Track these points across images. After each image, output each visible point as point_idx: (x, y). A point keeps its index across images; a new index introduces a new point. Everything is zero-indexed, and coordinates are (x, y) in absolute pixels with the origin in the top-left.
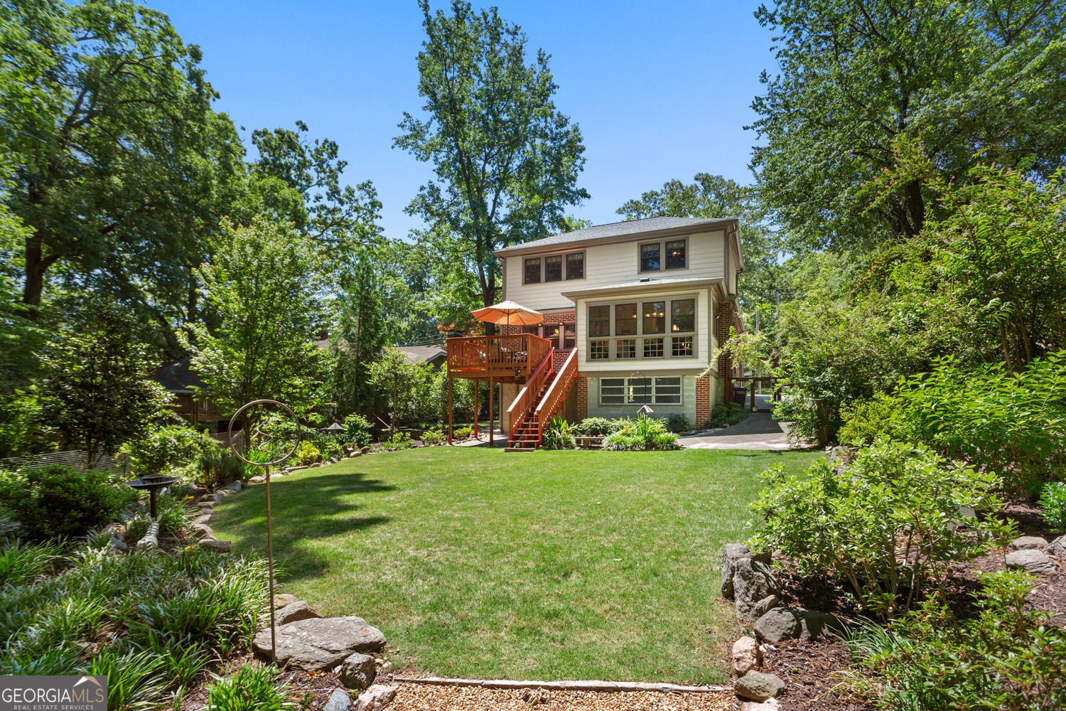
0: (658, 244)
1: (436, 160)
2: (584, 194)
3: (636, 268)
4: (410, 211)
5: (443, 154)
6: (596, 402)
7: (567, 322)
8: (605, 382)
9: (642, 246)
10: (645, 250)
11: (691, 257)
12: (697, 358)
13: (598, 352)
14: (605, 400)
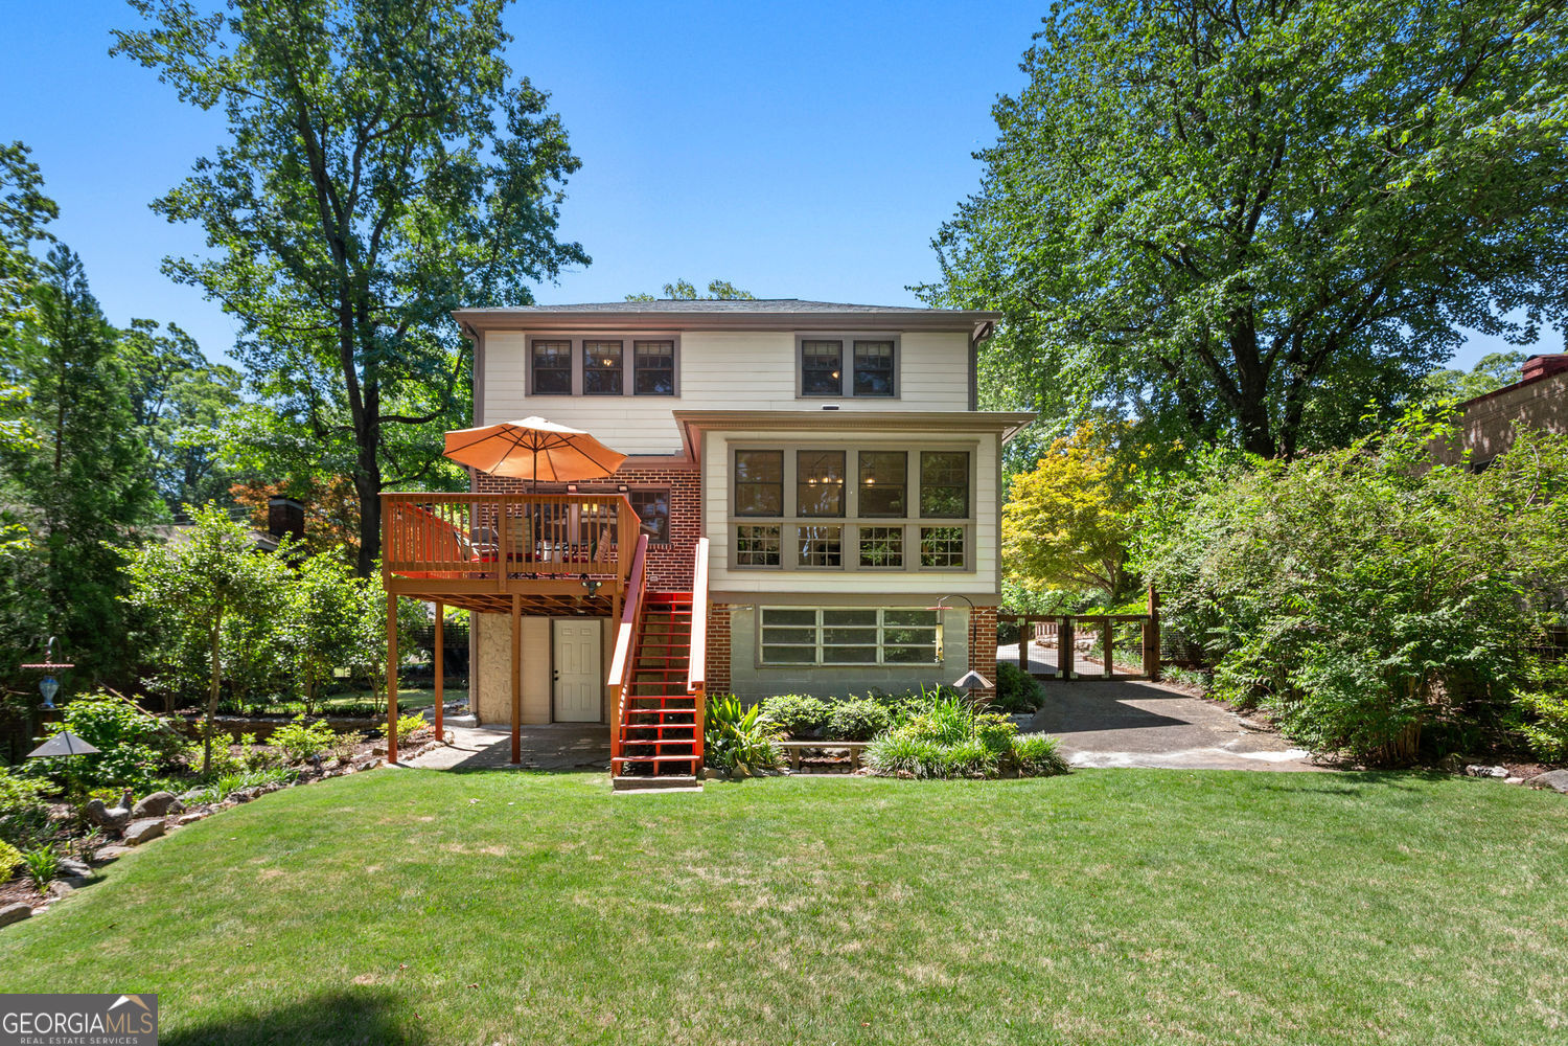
0: (840, 343)
1: (233, 111)
2: (576, 254)
3: (792, 386)
4: (171, 208)
5: (254, 101)
6: (750, 658)
7: (637, 485)
8: (770, 616)
9: (804, 343)
10: (811, 351)
11: (904, 377)
12: (974, 571)
13: (753, 551)
14: (770, 654)
